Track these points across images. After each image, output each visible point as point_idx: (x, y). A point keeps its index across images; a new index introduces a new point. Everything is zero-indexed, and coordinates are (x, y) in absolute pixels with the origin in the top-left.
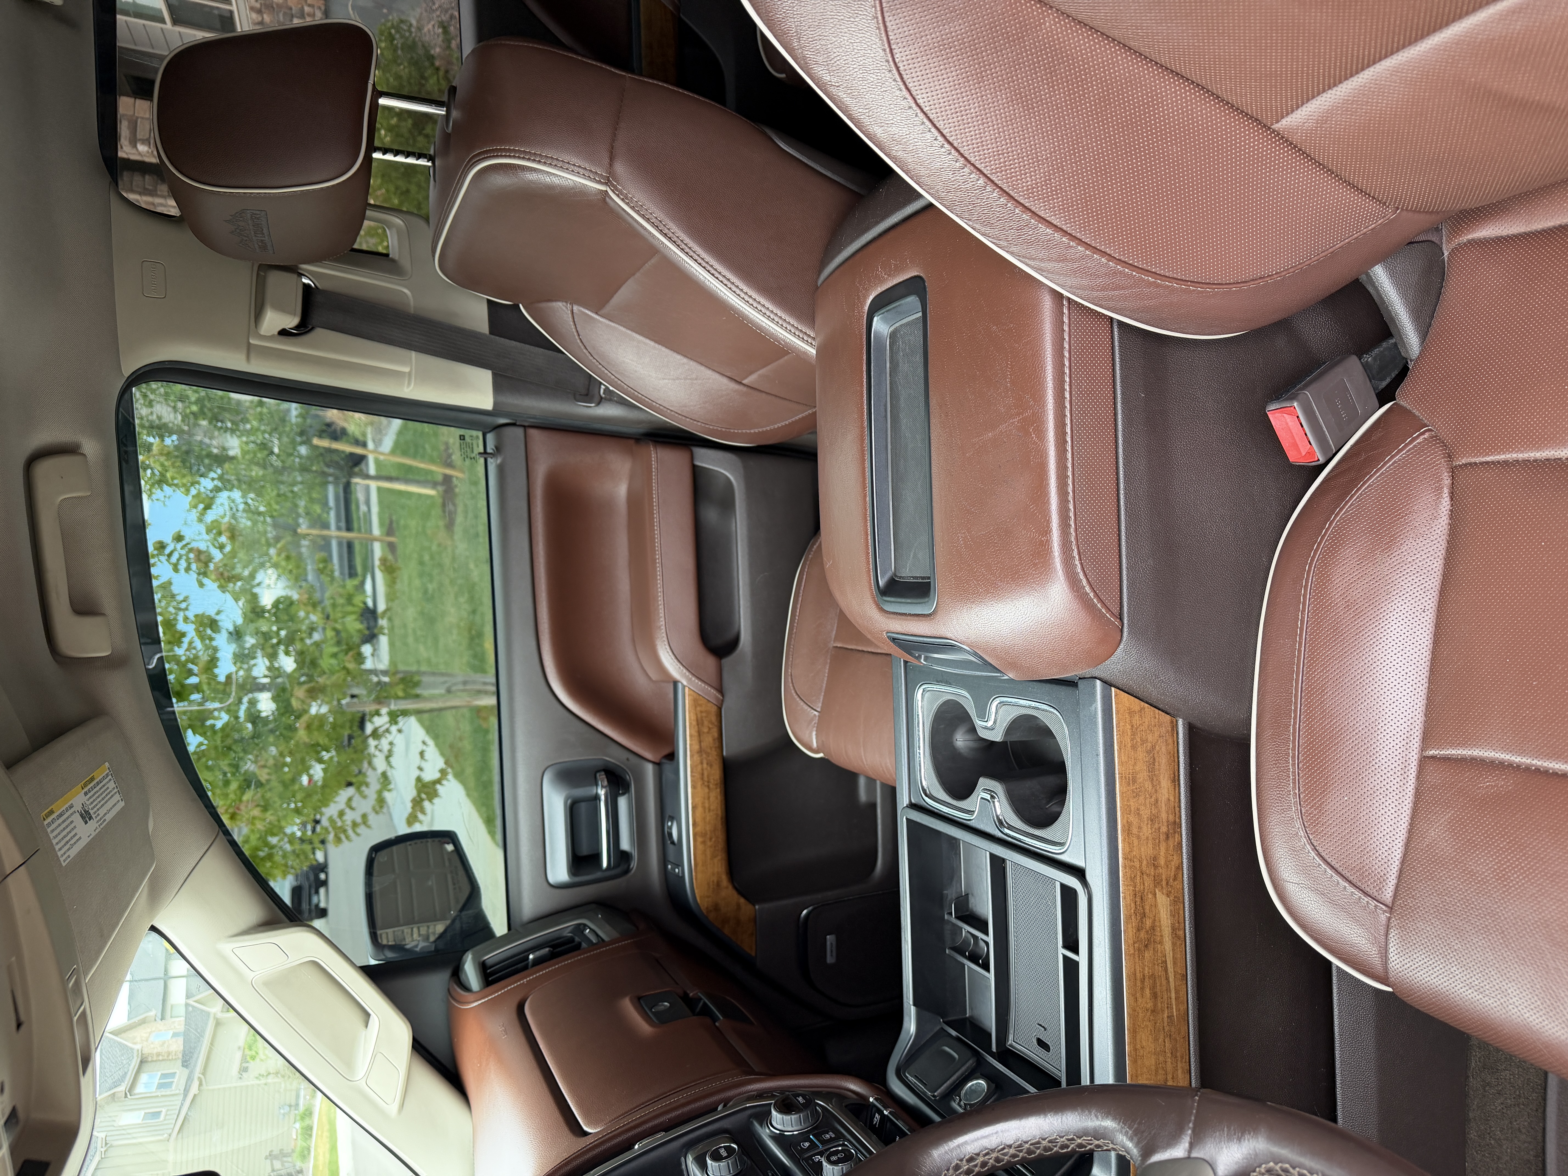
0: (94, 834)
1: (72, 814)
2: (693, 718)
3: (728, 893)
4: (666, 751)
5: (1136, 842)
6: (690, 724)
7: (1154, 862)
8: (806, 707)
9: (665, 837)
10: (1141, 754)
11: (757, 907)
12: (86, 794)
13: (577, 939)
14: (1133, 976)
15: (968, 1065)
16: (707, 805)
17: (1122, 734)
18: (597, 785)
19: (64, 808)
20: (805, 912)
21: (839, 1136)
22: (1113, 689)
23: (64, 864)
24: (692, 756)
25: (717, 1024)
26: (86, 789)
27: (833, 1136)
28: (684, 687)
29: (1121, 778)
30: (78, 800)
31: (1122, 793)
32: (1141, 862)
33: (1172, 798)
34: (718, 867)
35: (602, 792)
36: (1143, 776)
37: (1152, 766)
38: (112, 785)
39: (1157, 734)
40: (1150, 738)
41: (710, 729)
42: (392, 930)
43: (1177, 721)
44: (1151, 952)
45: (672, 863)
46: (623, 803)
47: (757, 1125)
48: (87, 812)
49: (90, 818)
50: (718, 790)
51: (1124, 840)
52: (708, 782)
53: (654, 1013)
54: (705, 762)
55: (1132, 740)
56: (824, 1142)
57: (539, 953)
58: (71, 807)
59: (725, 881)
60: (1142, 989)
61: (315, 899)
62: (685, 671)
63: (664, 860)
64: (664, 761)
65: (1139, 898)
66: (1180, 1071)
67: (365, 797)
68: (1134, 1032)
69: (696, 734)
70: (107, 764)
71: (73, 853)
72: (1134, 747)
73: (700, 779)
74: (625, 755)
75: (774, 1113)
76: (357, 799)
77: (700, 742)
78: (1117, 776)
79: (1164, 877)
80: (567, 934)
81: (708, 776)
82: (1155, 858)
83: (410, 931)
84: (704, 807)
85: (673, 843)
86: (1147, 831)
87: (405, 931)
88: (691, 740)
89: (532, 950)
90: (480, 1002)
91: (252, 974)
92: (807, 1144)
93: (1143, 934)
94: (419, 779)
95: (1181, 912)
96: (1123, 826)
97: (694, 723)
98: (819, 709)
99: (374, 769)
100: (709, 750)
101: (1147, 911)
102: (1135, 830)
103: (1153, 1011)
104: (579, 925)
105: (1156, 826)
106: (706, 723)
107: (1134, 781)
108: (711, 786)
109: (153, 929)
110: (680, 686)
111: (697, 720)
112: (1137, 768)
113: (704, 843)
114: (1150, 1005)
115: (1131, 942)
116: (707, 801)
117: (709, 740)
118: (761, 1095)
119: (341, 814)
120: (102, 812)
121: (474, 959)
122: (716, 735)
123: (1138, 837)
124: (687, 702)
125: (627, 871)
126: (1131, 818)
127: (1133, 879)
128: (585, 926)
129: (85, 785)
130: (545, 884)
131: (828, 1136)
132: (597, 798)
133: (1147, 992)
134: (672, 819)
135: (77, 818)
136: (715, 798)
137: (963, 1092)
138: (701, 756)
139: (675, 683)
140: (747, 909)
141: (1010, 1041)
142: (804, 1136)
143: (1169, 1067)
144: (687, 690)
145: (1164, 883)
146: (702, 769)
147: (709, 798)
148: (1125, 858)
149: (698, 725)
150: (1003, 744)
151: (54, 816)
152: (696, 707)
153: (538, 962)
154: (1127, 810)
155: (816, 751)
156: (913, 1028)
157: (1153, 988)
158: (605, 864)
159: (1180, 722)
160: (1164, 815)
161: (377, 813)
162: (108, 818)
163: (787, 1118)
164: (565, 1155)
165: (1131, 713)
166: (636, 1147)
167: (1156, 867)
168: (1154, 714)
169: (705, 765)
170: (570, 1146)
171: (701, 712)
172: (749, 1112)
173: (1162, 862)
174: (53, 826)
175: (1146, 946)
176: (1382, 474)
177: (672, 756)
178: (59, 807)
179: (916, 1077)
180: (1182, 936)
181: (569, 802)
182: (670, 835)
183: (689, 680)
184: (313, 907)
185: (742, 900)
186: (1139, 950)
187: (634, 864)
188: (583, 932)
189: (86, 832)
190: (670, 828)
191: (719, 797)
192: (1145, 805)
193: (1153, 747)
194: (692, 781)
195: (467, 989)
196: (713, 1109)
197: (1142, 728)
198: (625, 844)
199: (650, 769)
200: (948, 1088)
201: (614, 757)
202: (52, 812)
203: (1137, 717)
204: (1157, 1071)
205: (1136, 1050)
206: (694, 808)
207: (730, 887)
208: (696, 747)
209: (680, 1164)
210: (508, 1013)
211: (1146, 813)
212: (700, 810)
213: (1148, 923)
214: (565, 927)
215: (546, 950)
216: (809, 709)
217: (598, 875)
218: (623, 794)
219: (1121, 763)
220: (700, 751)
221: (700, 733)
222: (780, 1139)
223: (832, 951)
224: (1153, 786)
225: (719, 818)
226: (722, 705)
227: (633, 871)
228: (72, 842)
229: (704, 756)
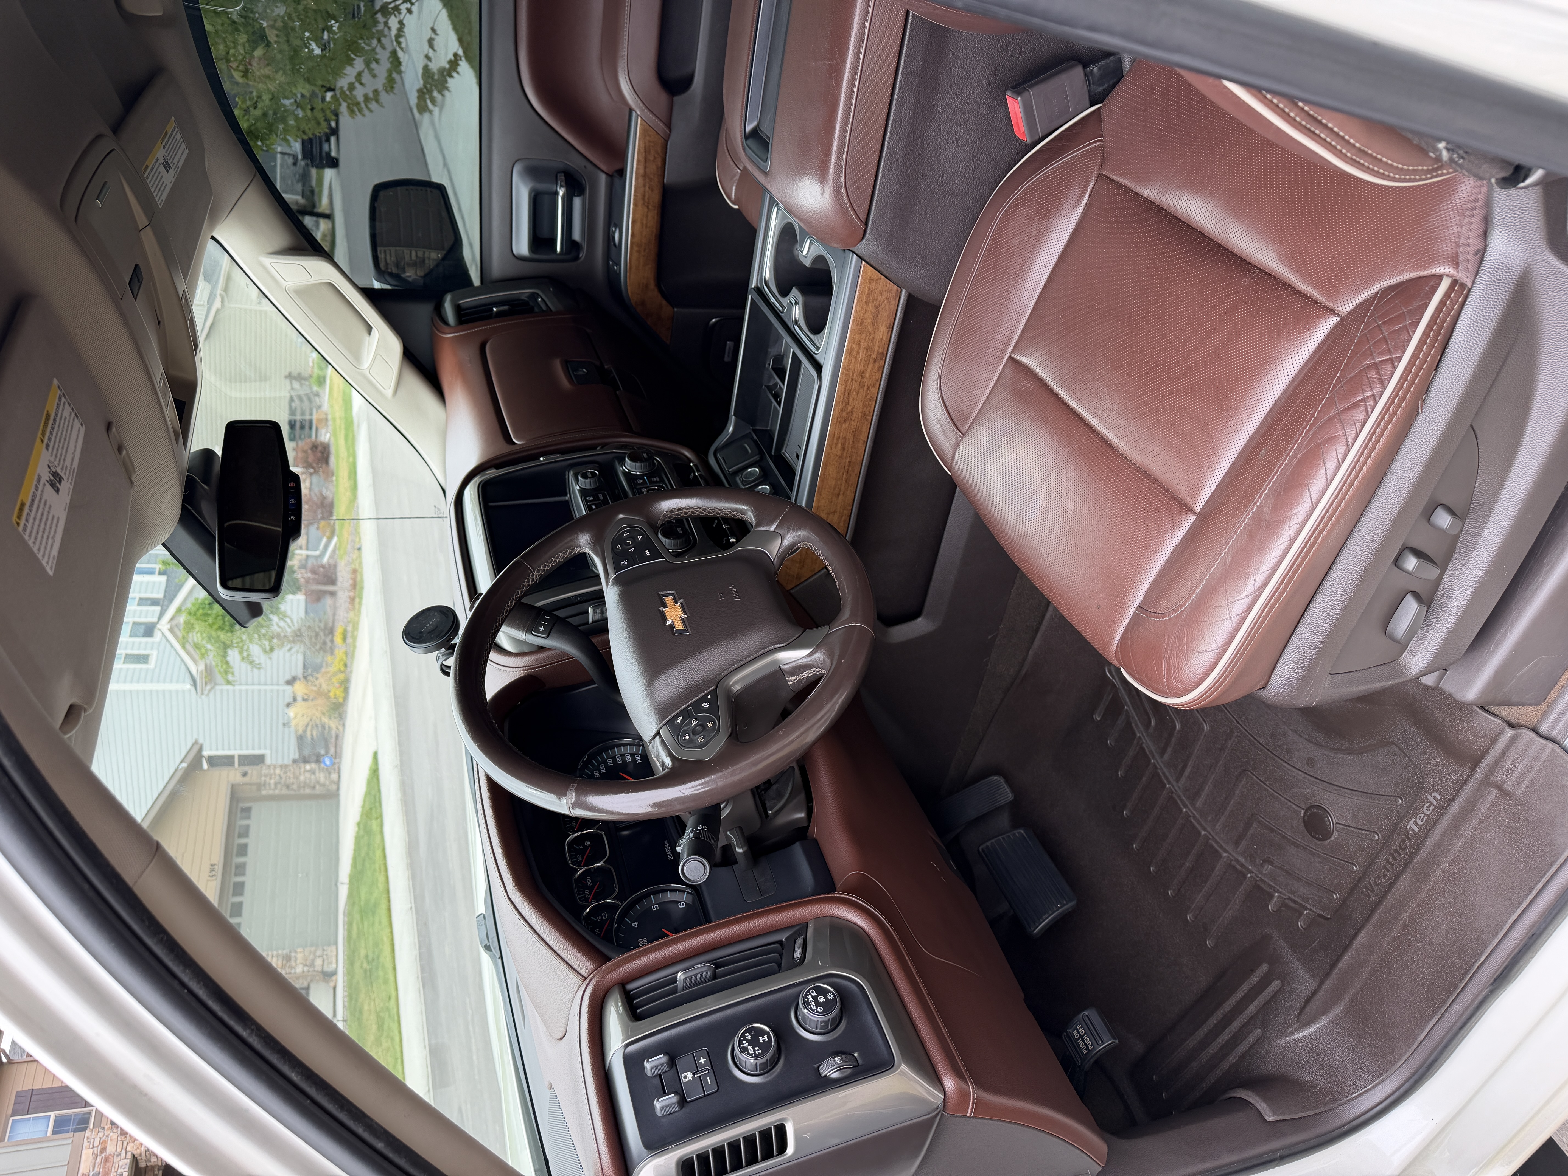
0: (173, 180)
1: (159, 166)
2: (642, 145)
3: (654, 294)
4: (618, 166)
5: (853, 360)
6: (639, 149)
7: (862, 374)
8: (732, 163)
9: (609, 238)
10: (871, 308)
11: (675, 309)
12: (164, 147)
13: (531, 303)
14: (832, 436)
15: (755, 458)
16: (645, 222)
17: (862, 293)
18: (557, 184)
19: (153, 163)
20: (714, 320)
21: (662, 481)
22: (863, 262)
23: (160, 207)
24: (637, 179)
25: (617, 392)
26: (164, 144)
27: (658, 480)
28: (638, 115)
29: (854, 320)
30: (160, 153)
31: (852, 330)
32: (853, 373)
33: (884, 339)
34: (647, 273)
35: (561, 192)
36: (868, 321)
37: (875, 316)
38: (179, 136)
39: (885, 296)
40: (879, 298)
41: (655, 158)
42: (394, 248)
43: (901, 290)
44: (847, 425)
45: (613, 261)
46: (577, 202)
47: (617, 463)
48: (167, 163)
49: (170, 168)
50: (656, 212)
51: (846, 358)
52: (648, 203)
53: (574, 374)
54: (647, 186)
55: (867, 298)
56: (651, 482)
57: (502, 308)
58: (157, 160)
59: (652, 285)
60: (837, 444)
61: (326, 147)
62: (639, 102)
63: (608, 255)
64: (616, 175)
65: (847, 393)
66: (849, 492)
67: (374, 76)
68: (825, 465)
69: (643, 160)
70: (173, 118)
71: (164, 197)
72: (867, 303)
73: (642, 199)
74: (583, 162)
75: (627, 459)
76: (366, 78)
77: (645, 168)
78: (852, 318)
79: (866, 384)
80: (524, 297)
81: (648, 199)
82: (863, 372)
83: (409, 252)
84: (642, 223)
85: (615, 245)
86: (862, 355)
87: (405, 251)
88: (638, 164)
89: (496, 304)
90: (454, 335)
91: (287, 283)
92: (641, 481)
93: (844, 414)
94: (426, 69)
95: (873, 407)
96: (848, 349)
97: (642, 150)
98: (741, 168)
99: (383, 48)
100: (652, 177)
101: (850, 402)
102: (854, 354)
103: (840, 457)
104: (534, 293)
105: (869, 353)
106: (652, 152)
107: (862, 323)
108: (650, 207)
109: (213, 238)
110: (634, 114)
111: (645, 148)
112: (866, 316)
113: (639, 252)
114: (839, 453)
115: (836, 417)
116: (645, 219)
117: (653, 168)
118: (624, 446)
119: (351, 87)
120: (176, 161)
121: (452, 301)
122: (660, 164)
123: (856, 358)
124: (638, 129)
125: (577, 258)
126: (854, 346)
127: (846, 381)
128: (538, 295)
129: (163, 140)
130: (511, 254)
131: (655, 479)
132: (557, 193)
133: (839, 445)
134: (616, 226)
135: (162, 169)
136: (653, 219)
137: (744, 473)
138: (645, 180)
139: (631, 110)
140: (667, 310)
141: (783, 451)
142: (641, 477)
143: (843, 488)
144: (639, 119)
145: (865, 388)
146: (645, 192)
147: (647, 217)
148: (844, 369)
149: (645, 152)
150: (810, 268)
151: (149, 170)
152: (645, 136)
153: (499, 314)
154: (852, 340)
155: (734, 203)
156: (731, 430)
157: (843, 444)
158: (558, 249)
159: (904, 291)
160: (876, 348)
161: (387, 92)
162: (180, 165)
163: (633, 464)
164: (498, 453)
165: (871, 280)
166: (541, 459)
167: (862, 377)
168: (886, 283)
169: (647, 188)
170: (503, 448)
171: (650, 142)
172: (613, 455)
173: (867, 375)
174: (150, 177)
175: (845, 421)
176: (1053, 168)
177: (621, 172)
178: (150, 162)
179: (723, 458)
180: (870, 419)
181: (533, 194)
182: (614, 238)
183: (642, 111)
184: (324, 154)
185: (664, 302)
186: (840, 422)
187: (582, 255)
188: (536, 300)
189: (169, 178)
190: (614, 233)
191: (656, 217)
192: (865, 340)
193: (880, 305)
194: (635, 199)
195: (446, 323)
196: (593, 448)
197: (876, 291)
198: (577, 236)
199: (603, 178)
200: (738, 468)
201: (575, 163)
202: (147, 167)
203: (874, 284)
204: (834, 488)
205: (824, 475)
206: (633, 222)
207: (656, 290)
208: (642, 171)
209: (565, 475)
210: (474, 351)
211: (864, 344)
212: (638, 225)
213: (849, 408)
214: (524, 292)
215: (506, 307)
216: (734, 166)
217: (553, 257)
218: (578, 196)
219: (856, 311)
220: (645, 176)
221: (646, 160)
222: (627, 475)
223: (729, 353)
224: (874, 329)
225: (654, 234)
226: (669, 138)
227: (582, 259)
228: (162, 189)
229: (647, 180)
